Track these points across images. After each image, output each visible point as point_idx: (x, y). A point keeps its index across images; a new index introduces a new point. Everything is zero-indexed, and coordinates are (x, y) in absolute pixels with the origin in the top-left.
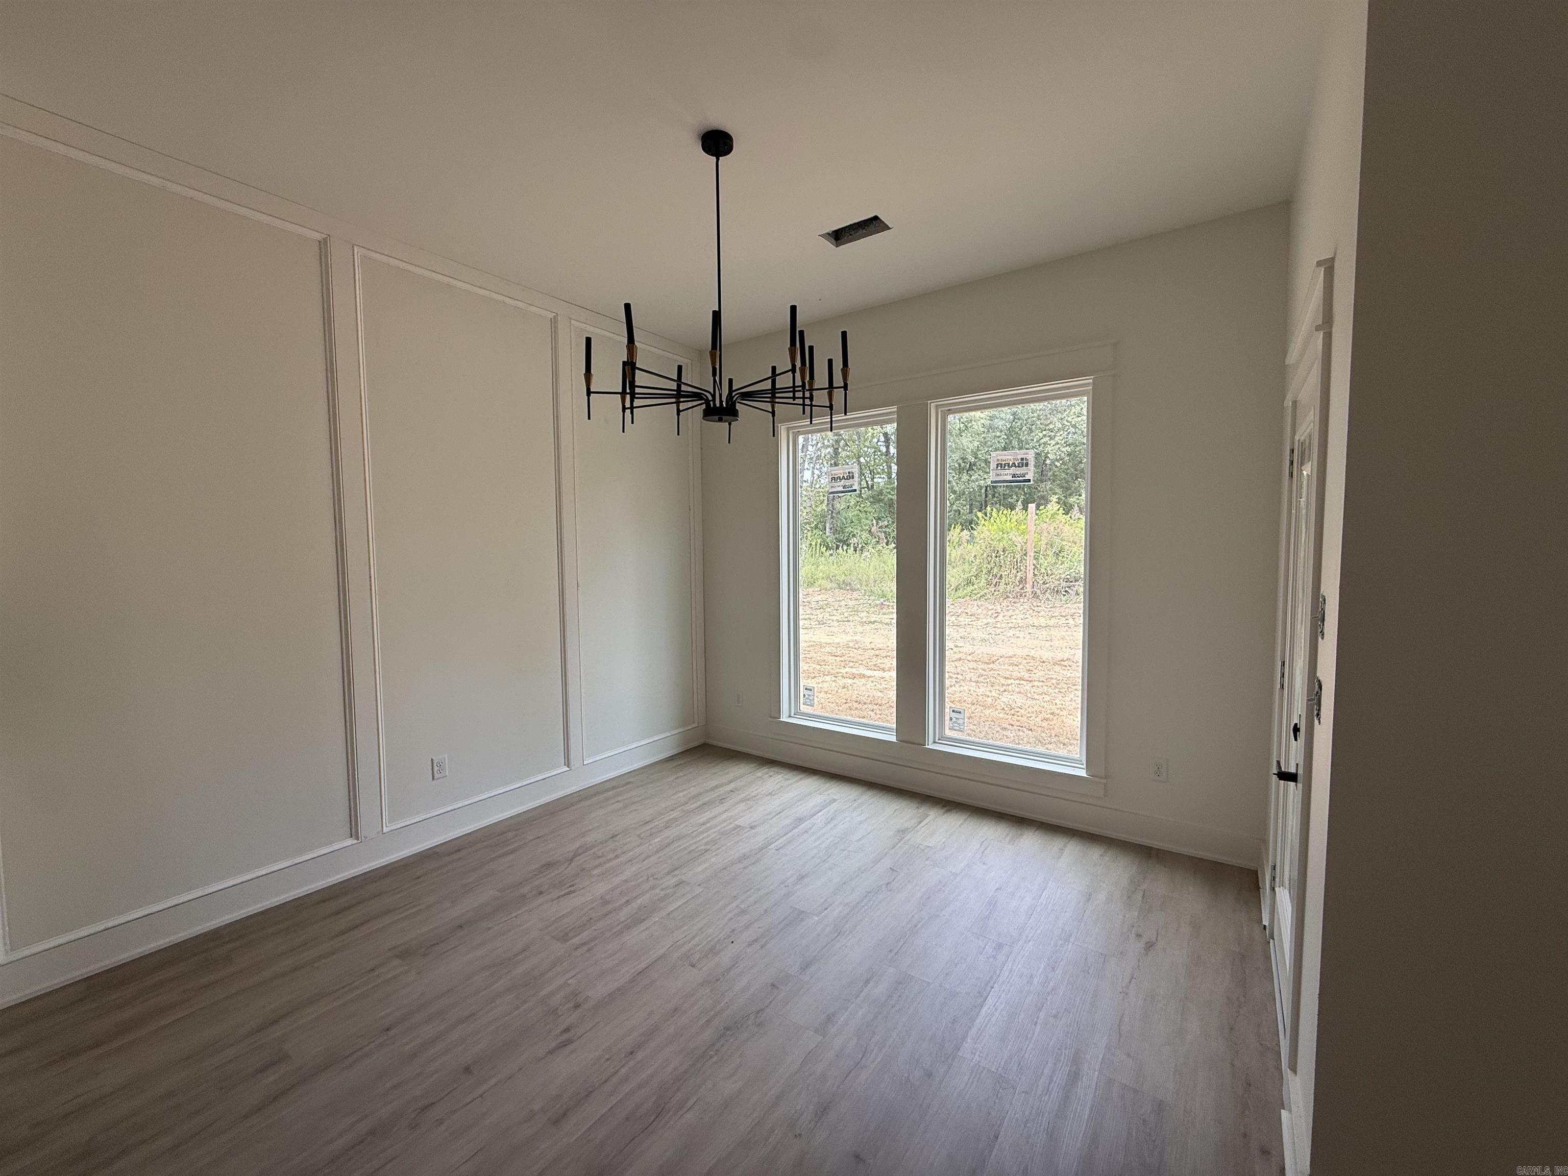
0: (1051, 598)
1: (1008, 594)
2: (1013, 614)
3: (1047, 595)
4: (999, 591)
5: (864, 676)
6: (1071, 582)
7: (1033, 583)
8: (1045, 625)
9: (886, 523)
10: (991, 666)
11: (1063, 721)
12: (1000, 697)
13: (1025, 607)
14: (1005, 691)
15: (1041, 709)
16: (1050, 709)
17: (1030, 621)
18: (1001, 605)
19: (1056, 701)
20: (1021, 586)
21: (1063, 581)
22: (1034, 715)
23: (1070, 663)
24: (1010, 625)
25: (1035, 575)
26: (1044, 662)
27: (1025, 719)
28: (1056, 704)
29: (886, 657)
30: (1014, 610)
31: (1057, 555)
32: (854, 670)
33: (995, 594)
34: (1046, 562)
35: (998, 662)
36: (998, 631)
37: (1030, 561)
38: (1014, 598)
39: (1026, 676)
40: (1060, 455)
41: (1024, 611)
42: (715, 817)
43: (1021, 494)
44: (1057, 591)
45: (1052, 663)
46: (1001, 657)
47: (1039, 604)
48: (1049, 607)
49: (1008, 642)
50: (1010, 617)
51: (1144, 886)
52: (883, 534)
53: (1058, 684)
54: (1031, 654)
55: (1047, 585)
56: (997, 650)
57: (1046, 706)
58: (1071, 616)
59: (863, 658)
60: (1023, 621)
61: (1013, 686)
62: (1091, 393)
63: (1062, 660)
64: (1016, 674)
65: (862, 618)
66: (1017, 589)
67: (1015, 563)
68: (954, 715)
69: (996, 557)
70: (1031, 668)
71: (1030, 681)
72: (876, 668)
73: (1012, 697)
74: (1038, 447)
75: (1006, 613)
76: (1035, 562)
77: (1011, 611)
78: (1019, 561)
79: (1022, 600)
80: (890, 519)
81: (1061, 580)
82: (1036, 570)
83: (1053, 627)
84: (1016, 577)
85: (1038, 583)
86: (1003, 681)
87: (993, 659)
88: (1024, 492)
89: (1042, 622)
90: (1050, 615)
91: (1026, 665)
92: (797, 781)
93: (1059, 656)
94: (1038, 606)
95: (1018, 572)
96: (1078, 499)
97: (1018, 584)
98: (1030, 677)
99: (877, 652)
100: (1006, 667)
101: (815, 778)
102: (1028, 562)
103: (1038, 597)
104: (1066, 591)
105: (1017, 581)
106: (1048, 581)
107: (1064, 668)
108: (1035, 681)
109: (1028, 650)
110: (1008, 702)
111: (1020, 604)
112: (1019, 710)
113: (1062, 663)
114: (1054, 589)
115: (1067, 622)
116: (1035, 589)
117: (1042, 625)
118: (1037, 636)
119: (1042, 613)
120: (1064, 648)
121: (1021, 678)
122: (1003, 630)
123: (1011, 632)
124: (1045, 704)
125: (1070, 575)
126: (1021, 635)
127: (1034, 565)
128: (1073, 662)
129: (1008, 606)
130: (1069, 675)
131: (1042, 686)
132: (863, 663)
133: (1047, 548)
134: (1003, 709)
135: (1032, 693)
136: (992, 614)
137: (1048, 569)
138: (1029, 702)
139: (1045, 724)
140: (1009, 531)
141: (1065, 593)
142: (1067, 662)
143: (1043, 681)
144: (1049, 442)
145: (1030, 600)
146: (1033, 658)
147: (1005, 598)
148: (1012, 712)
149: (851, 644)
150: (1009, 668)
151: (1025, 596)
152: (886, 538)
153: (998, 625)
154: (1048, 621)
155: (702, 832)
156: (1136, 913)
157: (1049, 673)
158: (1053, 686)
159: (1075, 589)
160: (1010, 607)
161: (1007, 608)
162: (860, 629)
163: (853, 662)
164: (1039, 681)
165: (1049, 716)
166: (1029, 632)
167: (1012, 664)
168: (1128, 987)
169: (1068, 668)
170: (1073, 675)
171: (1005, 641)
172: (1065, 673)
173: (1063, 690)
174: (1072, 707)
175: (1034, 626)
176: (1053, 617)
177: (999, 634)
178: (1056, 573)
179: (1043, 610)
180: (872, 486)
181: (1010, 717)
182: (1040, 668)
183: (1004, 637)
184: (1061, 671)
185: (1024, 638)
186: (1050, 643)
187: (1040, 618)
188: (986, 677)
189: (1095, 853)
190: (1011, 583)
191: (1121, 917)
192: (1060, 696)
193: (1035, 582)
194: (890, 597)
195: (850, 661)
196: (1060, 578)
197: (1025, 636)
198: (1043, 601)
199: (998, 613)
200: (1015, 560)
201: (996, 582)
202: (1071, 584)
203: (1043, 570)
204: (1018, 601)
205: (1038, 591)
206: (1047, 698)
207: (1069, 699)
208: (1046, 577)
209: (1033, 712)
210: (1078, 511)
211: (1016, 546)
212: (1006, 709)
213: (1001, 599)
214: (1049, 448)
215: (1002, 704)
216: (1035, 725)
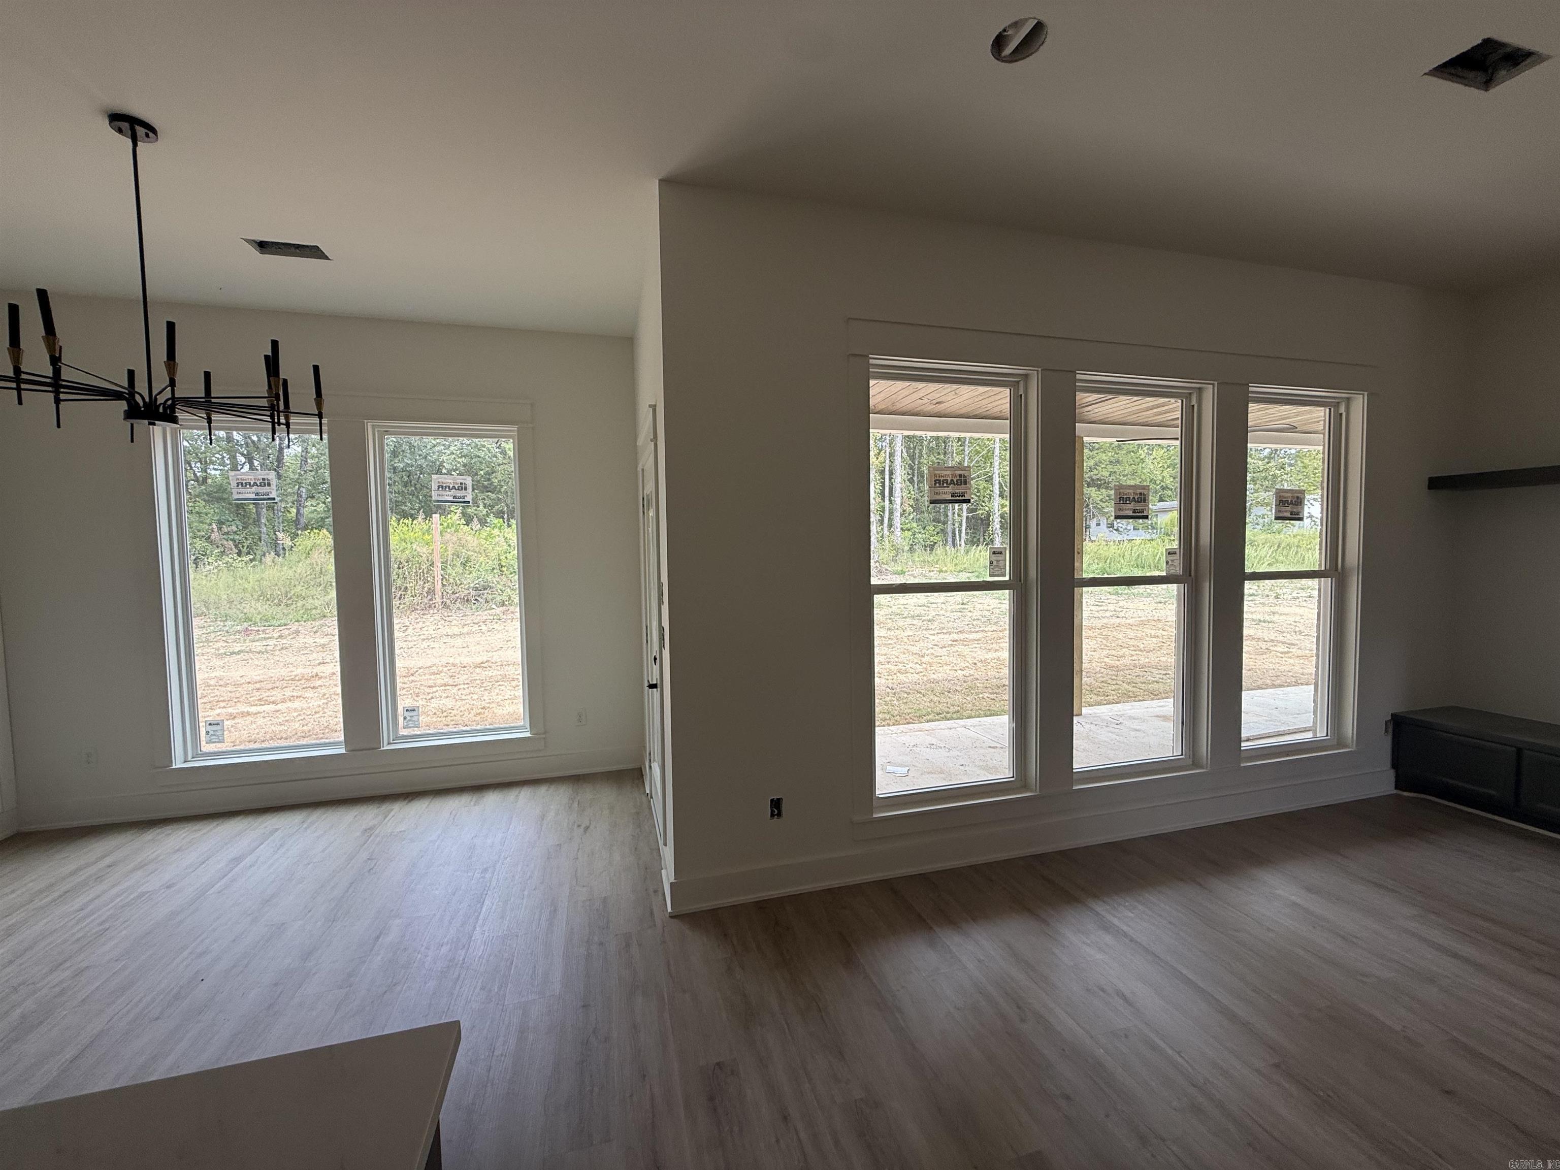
0: (461, 608)
1: (416, 607)
2: (424, 625)
3: (458, 604)
4: (404, 604)
5: (248, 714)
6: (480, 590)
7: (443, 593)
8: (459, 633)
9: (234, 528)
10: (412, 678)
11: (493, 712)
12: (429, 704)
13: (436, 618)
14: (432, 698)
15: (471, 706)
16: (481, 705)
17: (443, 631)
18: (408, 617)
19: (484, 698)
20: (429, 597)
21: (473, 590)
22: (466, 713)
23: (490, 664)
24: (422, 637)
25: (443, 585)
26: (465, 667)
27: (458, 717)
28: (484, 700)
29: (272, 689)
30: (424, 622)
31: (464, 565)
32: (230, 710)
33: (401, 607)
34: (454, 572)
35: (417, 673)
36: (411, 644)
37: (437, 571)
38: (423, 610)
39: (451, 682)
40: (456, 466)
41: (435, 622)
42: (98, 896)
43: (416, 501)
44: (468, 600)
45: (473, 667)
46: (420, 668)
47: (450, 614)
48: (461, 615)
49: (423, 654)
50: (421, 629)
51: (579, 798)
52: (231, 543)
53: (482, 683)
54: (450, 662)
55: (457, 595)
56: (414, 662)
57: (476, 703)
58: (483, 622)
59: (238, 695)
60: (435, 632)
61: (439, 692)
62: (516, 437)
63: (482, 663)
64: (440, 682)
65: (218, 650)
66: (426, 600)
67: (422, 574)
68: (407, 714)
69: (399, 568)
70: (454, 674)
71: (456, 686)
72: (263, 703)
73: (440, 702)
74: (432, 455)
75: (416, 626)
76: (442, 572)
77: (421, 623)
78: (425, 572)
79: (431, 612)
80: (238, 523)
81: (471, 590)
82: (444, 580)
83: (467, 634)
84: (423, 588)
85: (448, 593)
86: (428, 690)
87: (411, 672)
88: (419, 500)
89: (456, 630)
90: (462, 623)
91: (448, 672)
92: (211, 830)
93: (479, 660)
94: (449, 616)
95: (425, 583)
96: (476, 510)
97: (426, 595)
98: (454, 682)
99: (258, 686)
100: (428, 677)
101: (239, 818)
102: (436, 573)
103: (448, 607)
104: (476, 600)
105: (425, 593)
106: (458, 591)
107: (484, 669)
108: (460, 684)
109: (446, 658)
110: (438, 706)
111: (429, 615)
112: (451, 711)
113: (483, 665)
114: (464, 599)
115: (480, 628)
116: (445, 600)
117: (456, 633)
118: (453, 645)
119: (454, 622)
120: (481, 653)
121: (445, 684)
122: (415, 643)
123: (425, 644)
124: (474, 702)
125: (478, 584)
126: (436, 645)
127: (442, 575)
128: (492, 663)
129: (417, 619)
130: (490, 674)
131: (468, 688)
132: (241, 700)
133: (453, 558)
134: (435, 714)
135: (460, 696)
136: (400, 628)
137: (457, 579)
138: (459, 703)
139: (478, 718)
140: (414, 541)
141: (475, 602)
142: (486, 664)
143: (468, 684)
144: (444, 451)
145: (440, 611)
146: (454, 665)
147: (413, 611)
148: (445, 714)
149: (212, 682)
150: (431, 677)
151: (435, 607)
152: (236, 546)
153: (410, 639)
154: (461, 630)
155: (84, 918)
156: (576, 815)
157: (472, 676)
158: (479, 686)
159: (484, 597)
160: (419, 620)
161: (416, 621)
162: (220, 663)
163: (224, 701)
164: (464, 684)
165: (481, 710)
166: (445, 641)
167: (434, 674)
168: (577, 855)
169: (489, 668)
170: (494, 674)
171: (420, 653)
172: (486, 673)
173: (488, 688)
174: (500, 700)
175: (448, 635)
176: (466, 625)
177: (412, 647)
178: (465, 583)
179: (455, 619)
180: (205, 480)
181: (444, 719)
182: (462, 672)
183: (418, 650)
184: (483, 672)
185: (440, 648)
186: (467, 649)
187: (453, 627)
188: (409, 689)
189: (543, 790)
190: (418, 595)
191: (566, 820)
192: (486, 693)
193: (444, 592)
194: (258, 620)
195: (218, 701)
196: (469, 587)
197: (440, 646)
198: (454, 611)
199: (406, 626)
200: (421, 571)
201: (401, 595)
202: (481, 592)
203: (451, 580)
204: (427, 613)
205: (448, 601)
206: (475, 697)
207: (495, 693)
208: (455, 587)
209: (465, 710)
210: (478, 523)
211: (422, 557)
212: (438, 713)
213: (409, 612)
214: (445, 458)
215: (433, 710)
216: (469, 721)
